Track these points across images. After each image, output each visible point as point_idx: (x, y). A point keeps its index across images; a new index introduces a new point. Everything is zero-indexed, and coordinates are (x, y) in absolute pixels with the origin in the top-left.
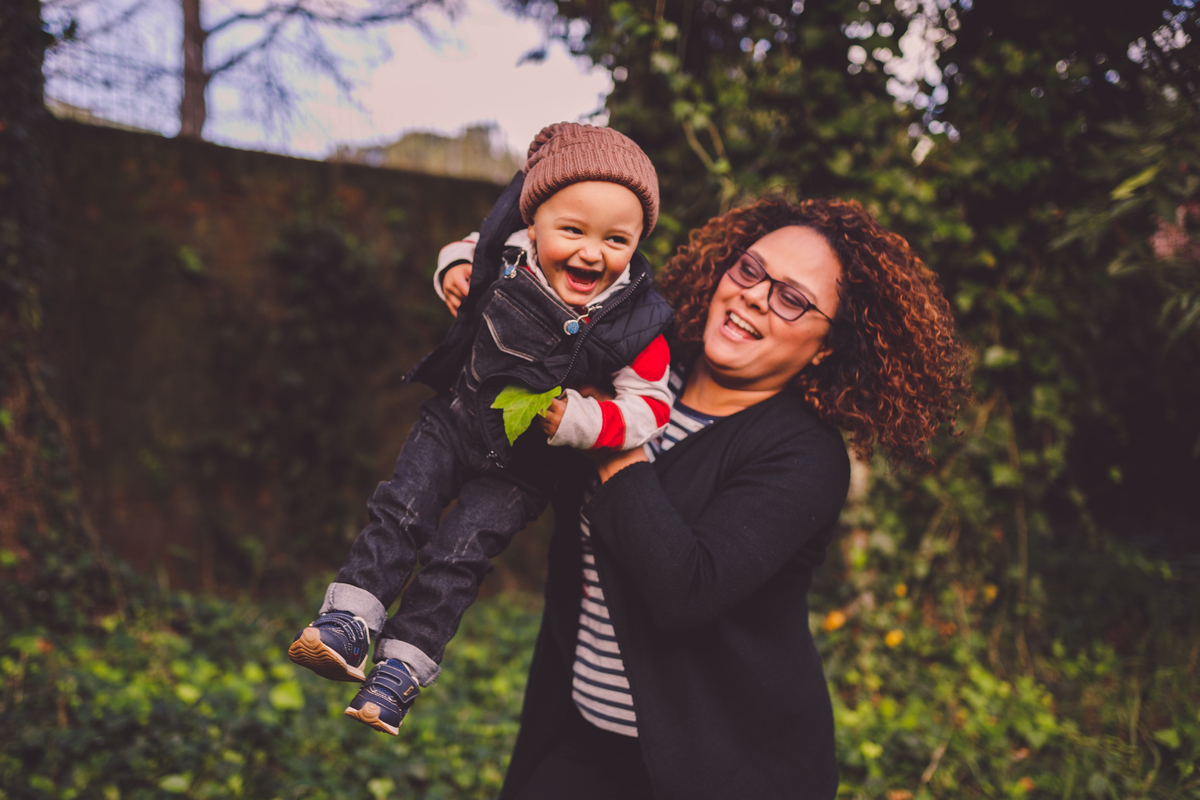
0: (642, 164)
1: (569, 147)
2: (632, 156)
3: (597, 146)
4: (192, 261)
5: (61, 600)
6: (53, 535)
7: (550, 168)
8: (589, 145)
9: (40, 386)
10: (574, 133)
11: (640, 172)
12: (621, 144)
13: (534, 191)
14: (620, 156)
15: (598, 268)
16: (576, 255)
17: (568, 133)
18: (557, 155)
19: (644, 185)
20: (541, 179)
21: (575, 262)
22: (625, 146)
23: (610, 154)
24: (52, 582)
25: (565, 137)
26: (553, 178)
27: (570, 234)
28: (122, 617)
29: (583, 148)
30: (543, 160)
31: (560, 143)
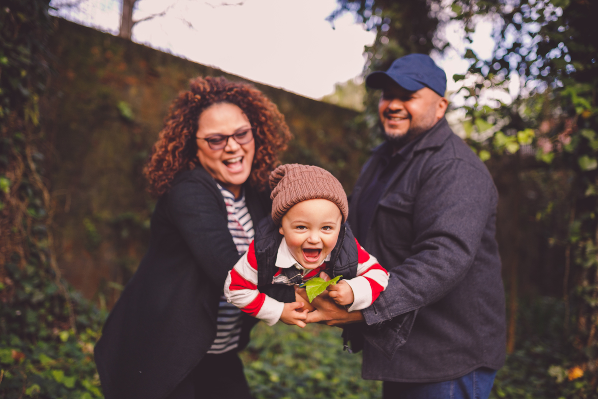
0: (334, 185)
1: (293, 183)
2: (328, 182)
3: (307, 180)
4: (126, 110)
5: (31, 316)
6: (31, 270)
7: (284, 197)
8: (303, 180)
9: (33, 166)
10: (294, 175)
11: (333, 190)
12: (321, 176)
13: (278, 212)
14: (321, 183)
15: (320, 246)
16: (306, 242)
17: (291, 175)
18: (287, 190)
19: (336, 197)
20: (280, 204)
21: (307, 246)
22: (324, 176)
23: (315, 183)
24: (26, 303)
25: (290, 178)
26: (286, 203)
27: (299, 230)
28: (73, 331)
29: (300, 183)
30: (280, 193)
31: (287, 181)
